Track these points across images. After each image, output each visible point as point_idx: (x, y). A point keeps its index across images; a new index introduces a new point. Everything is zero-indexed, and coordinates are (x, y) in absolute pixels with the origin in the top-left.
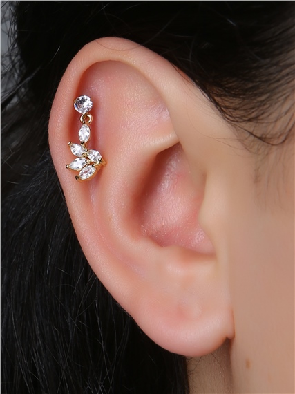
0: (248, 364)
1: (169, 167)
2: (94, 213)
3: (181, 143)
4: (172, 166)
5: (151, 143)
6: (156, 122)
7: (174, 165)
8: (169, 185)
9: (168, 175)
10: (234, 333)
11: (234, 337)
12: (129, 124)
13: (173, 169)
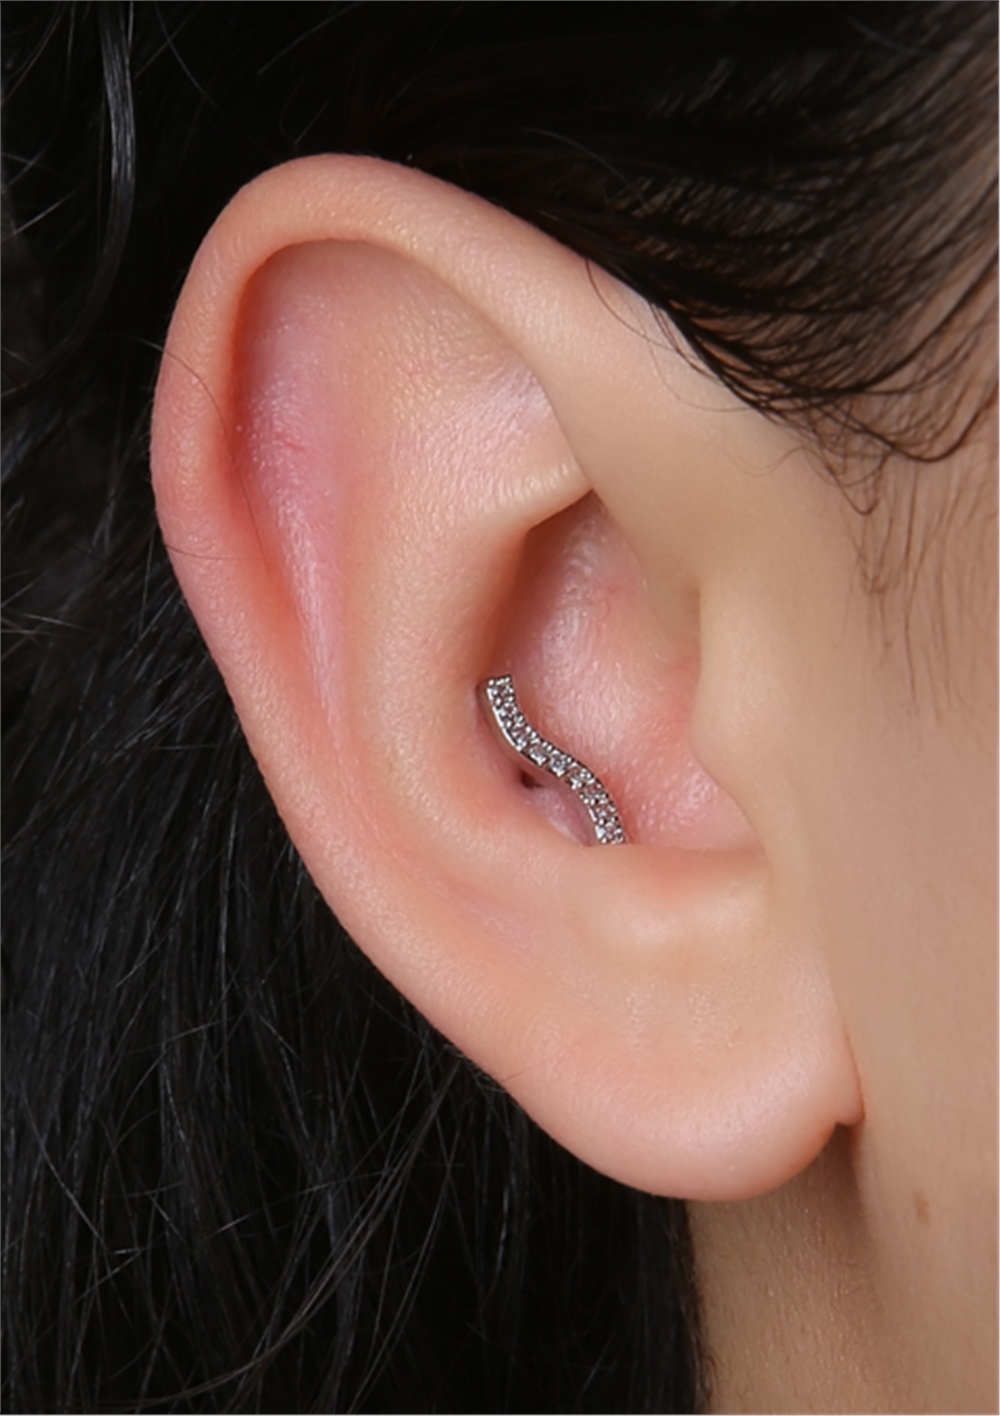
0: (921, 1209)
1: (575, 562)
2: (337, 745)
3: (598, 489)
4: (584, 560)
5: (502, 498)
6: (513, 426)
7: (589, 558)
8: (581, 625)
9: (574, 591)
10: (861, 1103)
11: (861, 1117)
12: (423, 442)
13: (588, 570)
